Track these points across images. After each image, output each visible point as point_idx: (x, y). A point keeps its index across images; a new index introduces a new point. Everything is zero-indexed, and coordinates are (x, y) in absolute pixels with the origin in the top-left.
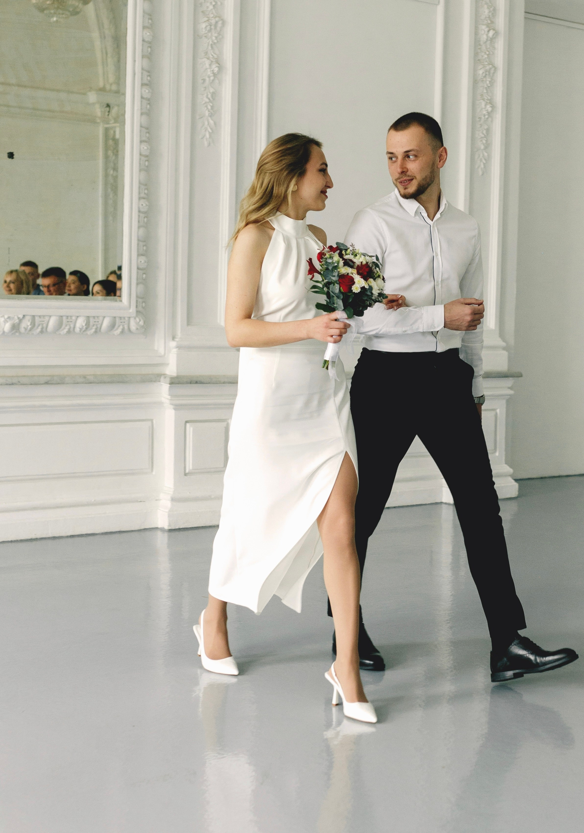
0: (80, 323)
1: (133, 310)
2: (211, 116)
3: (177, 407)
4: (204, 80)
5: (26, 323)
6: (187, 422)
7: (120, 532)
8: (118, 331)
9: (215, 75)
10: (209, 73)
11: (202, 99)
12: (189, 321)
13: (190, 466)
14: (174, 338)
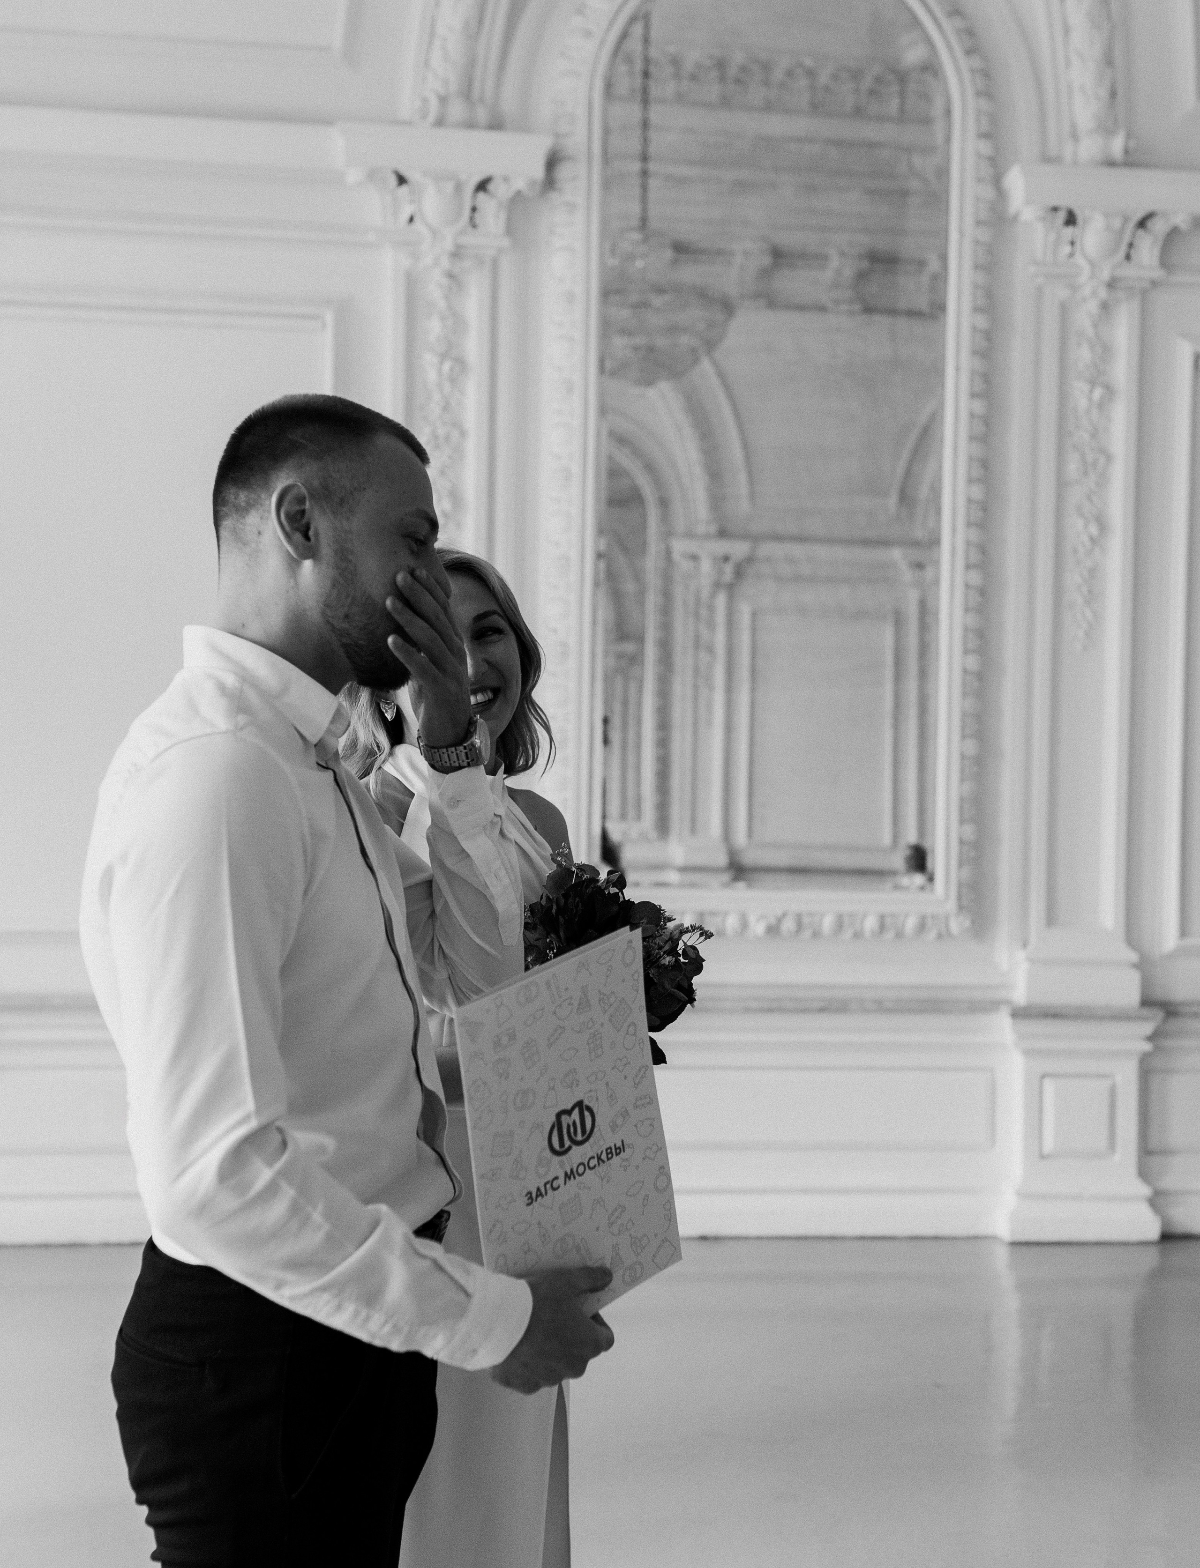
0: (870, 923)
1: (951, 905)
2: (1088, 602)
3: (1028, 1053)
4: (1075, 551)
5: (788, 925)
6: (1043, 1077)
7: (936, 1238)
8: (932, 935)
9: (1093, 540)
10: (1085, 538)
11: (1073, 579)
12: (1051, 919)
13: (1049, 1145)
14: (1025, 945)
